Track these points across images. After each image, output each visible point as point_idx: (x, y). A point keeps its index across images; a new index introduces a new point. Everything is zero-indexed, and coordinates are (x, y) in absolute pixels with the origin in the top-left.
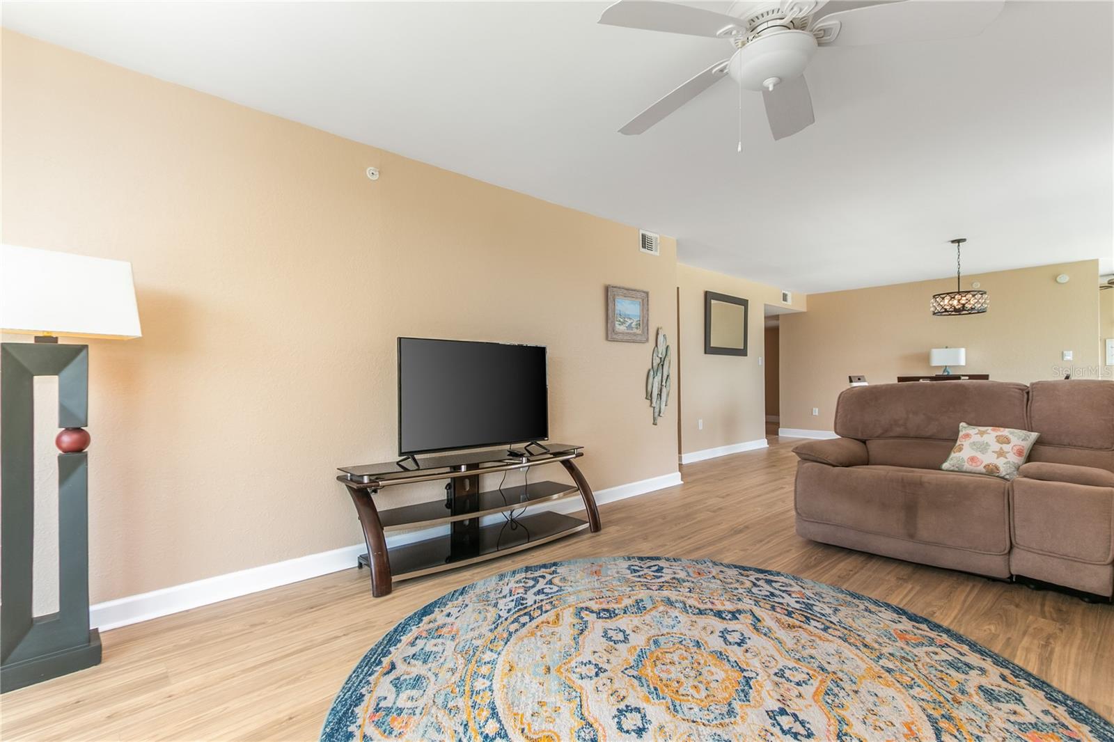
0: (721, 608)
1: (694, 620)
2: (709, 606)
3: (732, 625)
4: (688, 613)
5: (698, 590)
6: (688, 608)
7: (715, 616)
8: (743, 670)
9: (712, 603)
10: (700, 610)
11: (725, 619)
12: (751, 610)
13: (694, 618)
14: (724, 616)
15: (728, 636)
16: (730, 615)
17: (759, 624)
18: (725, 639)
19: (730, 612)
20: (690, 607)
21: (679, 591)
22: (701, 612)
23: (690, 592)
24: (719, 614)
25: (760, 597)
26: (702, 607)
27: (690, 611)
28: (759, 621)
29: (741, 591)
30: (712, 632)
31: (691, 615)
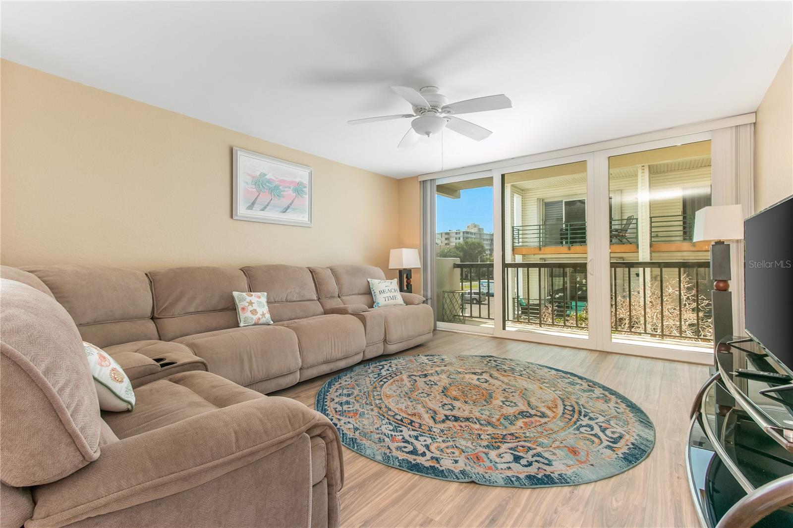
0: (456, 424)
1: (471, 414)
2: (463, 424)
3: (448, 413)
4: (476, 418)
5: (474, 437)
6: (477, 422)
7: (458, 417)
8: (445, 395)
9: (461, 427)
10: (469, 421)
11: (453, 416)
12: (436, 423)
13: (471, 416)
14: (453, 418)
15: (451, 407)
16: (450, 418)
17: (432, 415)
18: (452, 406)
19: (450, 420)
20: (476, 423)
21: (488, 435)
22: (467, 419)
23: (480, 435)
24: (456, 419)
25: (427, 435)
26: (467, 423)
27: (475, 420)
28: (432, 417)
29: (440, 440)
30: (459, 409)
31: (473, 417)
